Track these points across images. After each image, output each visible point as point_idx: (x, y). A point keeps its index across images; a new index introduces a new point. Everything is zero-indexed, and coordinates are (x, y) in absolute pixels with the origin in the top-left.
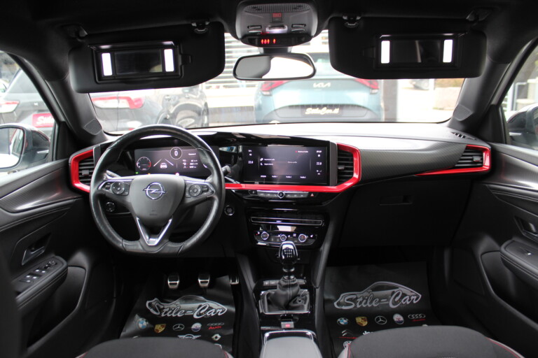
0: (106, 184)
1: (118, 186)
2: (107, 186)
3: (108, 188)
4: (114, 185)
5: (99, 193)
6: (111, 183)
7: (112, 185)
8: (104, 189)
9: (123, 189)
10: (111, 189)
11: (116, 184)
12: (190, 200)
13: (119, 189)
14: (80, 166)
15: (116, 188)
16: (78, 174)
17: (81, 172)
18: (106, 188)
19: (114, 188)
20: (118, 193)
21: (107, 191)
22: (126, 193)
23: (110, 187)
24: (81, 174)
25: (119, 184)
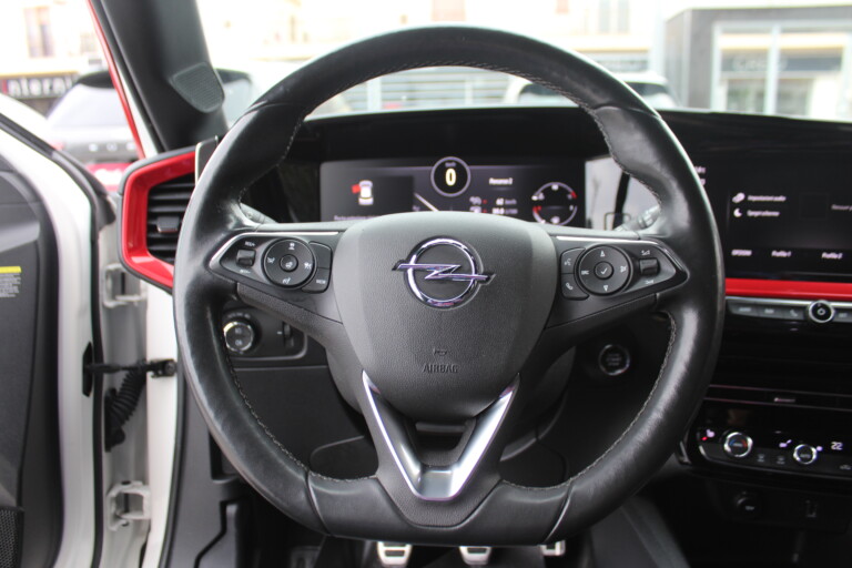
0: (239, 245)
1: (288, 256)
2: (241, 254)
3: (247, 263)
4: (271, 252)
5: (208, 277)
6: (259, 241)
7: (261, 250)
8: (231, 266)
9: (308, 265)
10: (257, 267)
11: (279, 248)
12: (588, 309)
13: (289, 265)
14: (152, 203)
15: (278, 262)
16: (144, 229)
17: (153, 223)
18: (240, 259)
19: (271, 261)
20: (286, 281)
21: (242, 271)
22: (318, 281)
23: (253, 260)
24: (153, 229)
25: (292, 245)
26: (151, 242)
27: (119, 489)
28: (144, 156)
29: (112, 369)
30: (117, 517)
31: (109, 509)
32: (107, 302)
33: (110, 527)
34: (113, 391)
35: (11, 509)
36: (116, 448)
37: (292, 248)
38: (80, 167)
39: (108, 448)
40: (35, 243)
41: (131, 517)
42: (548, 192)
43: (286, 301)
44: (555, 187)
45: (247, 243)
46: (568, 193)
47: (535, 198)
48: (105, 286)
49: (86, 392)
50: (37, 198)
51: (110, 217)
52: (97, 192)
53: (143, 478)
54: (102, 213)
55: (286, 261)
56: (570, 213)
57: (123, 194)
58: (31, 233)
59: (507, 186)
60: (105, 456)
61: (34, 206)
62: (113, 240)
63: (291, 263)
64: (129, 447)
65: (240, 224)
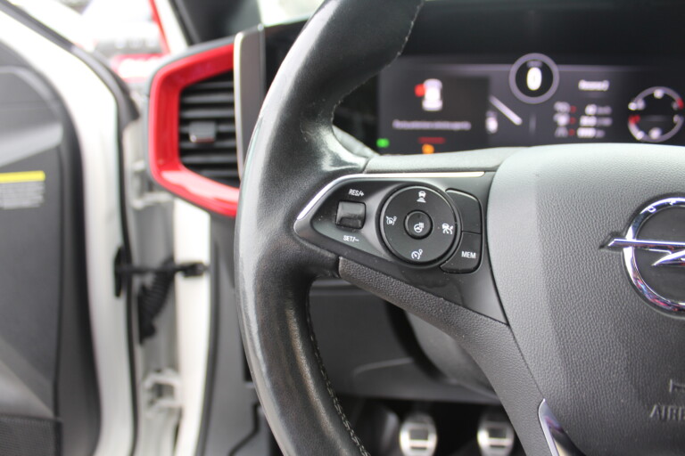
0: (340, 195)
1: (416, 212)
2: (344, 210)
3: (354, 224)
4: (389, 205)
5: (292, 249)
6: (370, 188)
7: (374, 203)
8: (328, 230)
9: (447, 228)
10: (370, 230)
11: (404, 199)
13: (419, 228)
14: (184, 106)
15: (401, 222)
16: (176, 137)
17: (185, 129)
18: (342, 219)
19: (391, 221)
20: (417, 255)
21: (347, 238)
22: (465, 254)
23: (364, 219)
24: (185, 137)
25: (422, 194)
26: (184, 152)
27: (153, 378)
28: (168, 51)
29: (141, 272)
30: (151, 403)
31: (144, 397)
32: (136, 202)
33: (146, 414)
34: (143, 288)
35: (48, 420)
36: (148, 342)
37: (421, 200)
38: (102, 63)
39: (141, 340)
40: (58, 149)
41: (165, 403)
42: (650, 100)
43: (416, 285)
44: (659, 93)
45: (352, 192)
46: (673, 100)
47: (632, 106)
48: (132, 185)
49: (118, 293)
50: (57, 97)
51: (134, 113)
52: (122, 89)
53: (174, 365)
54: (128, 112)
55: (414, 221)
56: (673, 125)
57: (149, 96)
58: (51, 136)
59: (601, 92)
60: (139, 351)
61: (55, 107)
62: (140, 139)
63: (421, 225)
64: (160, 339)
65: (337, 161)
